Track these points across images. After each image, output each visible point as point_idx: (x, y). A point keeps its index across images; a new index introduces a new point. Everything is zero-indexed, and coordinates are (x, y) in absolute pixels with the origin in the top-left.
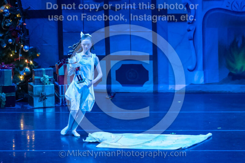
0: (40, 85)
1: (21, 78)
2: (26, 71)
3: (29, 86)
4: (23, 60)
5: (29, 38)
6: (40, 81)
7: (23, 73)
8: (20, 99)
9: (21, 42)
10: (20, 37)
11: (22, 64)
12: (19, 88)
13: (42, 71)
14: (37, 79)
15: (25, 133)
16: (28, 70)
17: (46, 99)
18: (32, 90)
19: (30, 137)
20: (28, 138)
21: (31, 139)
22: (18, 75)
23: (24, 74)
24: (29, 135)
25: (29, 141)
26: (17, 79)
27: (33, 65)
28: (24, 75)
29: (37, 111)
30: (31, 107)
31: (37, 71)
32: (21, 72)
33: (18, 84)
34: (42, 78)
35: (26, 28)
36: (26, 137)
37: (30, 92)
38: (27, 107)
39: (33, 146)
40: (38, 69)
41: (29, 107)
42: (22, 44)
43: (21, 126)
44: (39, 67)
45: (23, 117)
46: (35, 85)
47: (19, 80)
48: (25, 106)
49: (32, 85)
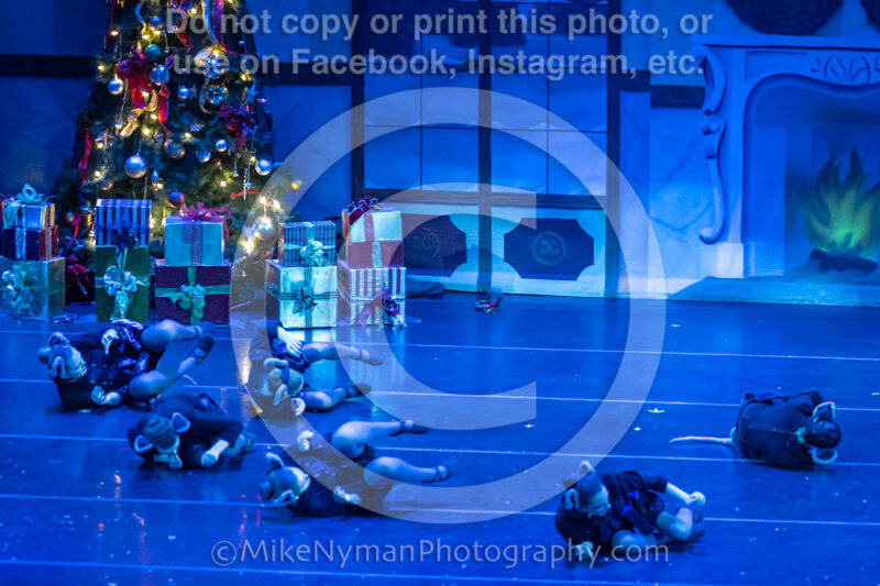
0: (300, 266)
3: (268, 269)
4: (253, 196)
5: (272, 140)
6: (300, 256)
8: (241, 302)
9: (249, 148)
10: (249, 135)
11: (250, 208)
13: (305, 228)
14: (292, 251)
17: (315, 304)
18: (277, 280)
22: (240, 238)
26: (235, 250)
31: (292, 229)
33: (238, 262)
34: (304, 249)
35: (264, 112)
40: (295, 225)
42: (253, 155)
44: (299, 219)
46: (284, 266)
47: (243, 253)
49: (278, 267)
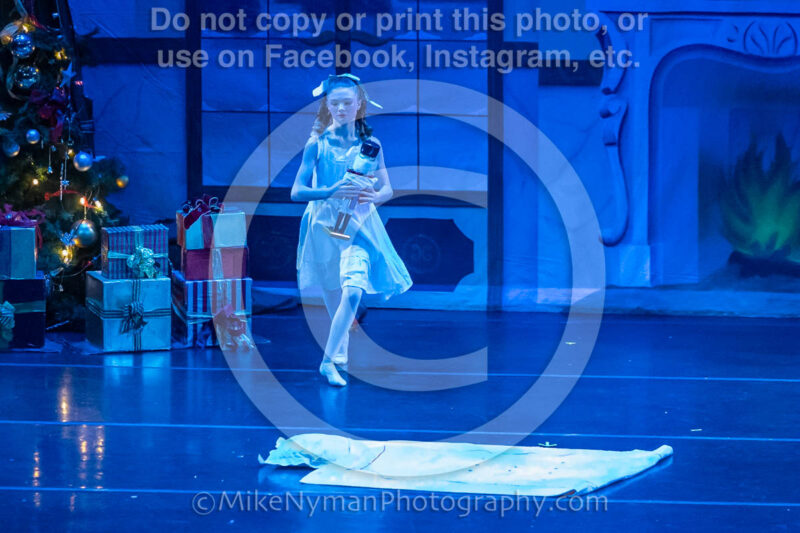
0: (127, 278)
1: (66, 254)
2: (81, 232)
3: (90, 281)
4: (70, 196)
5: (93, 129)
6: (127, 267)
7: (70, 241)
8: (59, 322)
9: (66, 140)
10: (66, 124)
11: (68, 212)
12: (57, 288)
13: (132, 233)
14: (118, 260)
15: (74, 434)
16: (87, 229)
17: (145, 324)
18: (99, 296)
19: (91, 444)
20: (84, 448)
21: (92, 452)
22: (57, 247)
23: (76, 242)
24: (85, 439)
25: (85, 458)
26: (50, 260)
27: (105, 214)
28: (76, 246)
29: (114, 362)
30: (96, 350)
31: (117, 234)
32: (65, 237)
33: (53, 274)
34: (132, 257)
35: (83, 96)
36: (76, 446)
37: (91, 301)
38: (81, 350)
39: (99, 476)
40: (121, 229)
41: (88, 348)
42: (70, 148)
43: (62, 409)
44: (124, 222)
45: (67, 380)
46: (108, 278)
47: (59, 263)
48: (76, 345)
49: (101, 279)
